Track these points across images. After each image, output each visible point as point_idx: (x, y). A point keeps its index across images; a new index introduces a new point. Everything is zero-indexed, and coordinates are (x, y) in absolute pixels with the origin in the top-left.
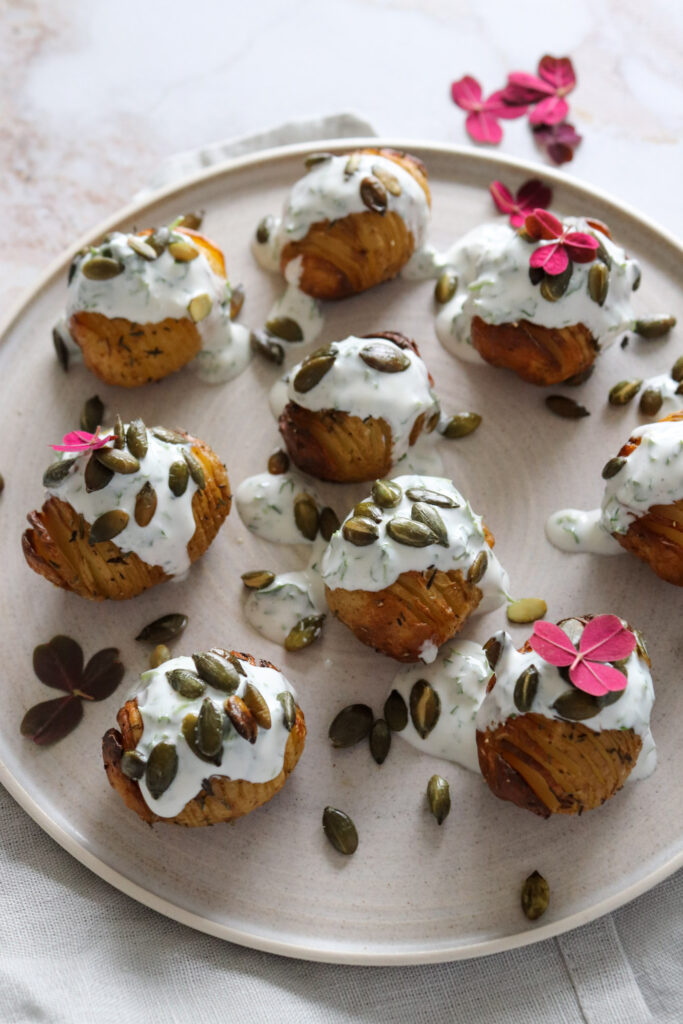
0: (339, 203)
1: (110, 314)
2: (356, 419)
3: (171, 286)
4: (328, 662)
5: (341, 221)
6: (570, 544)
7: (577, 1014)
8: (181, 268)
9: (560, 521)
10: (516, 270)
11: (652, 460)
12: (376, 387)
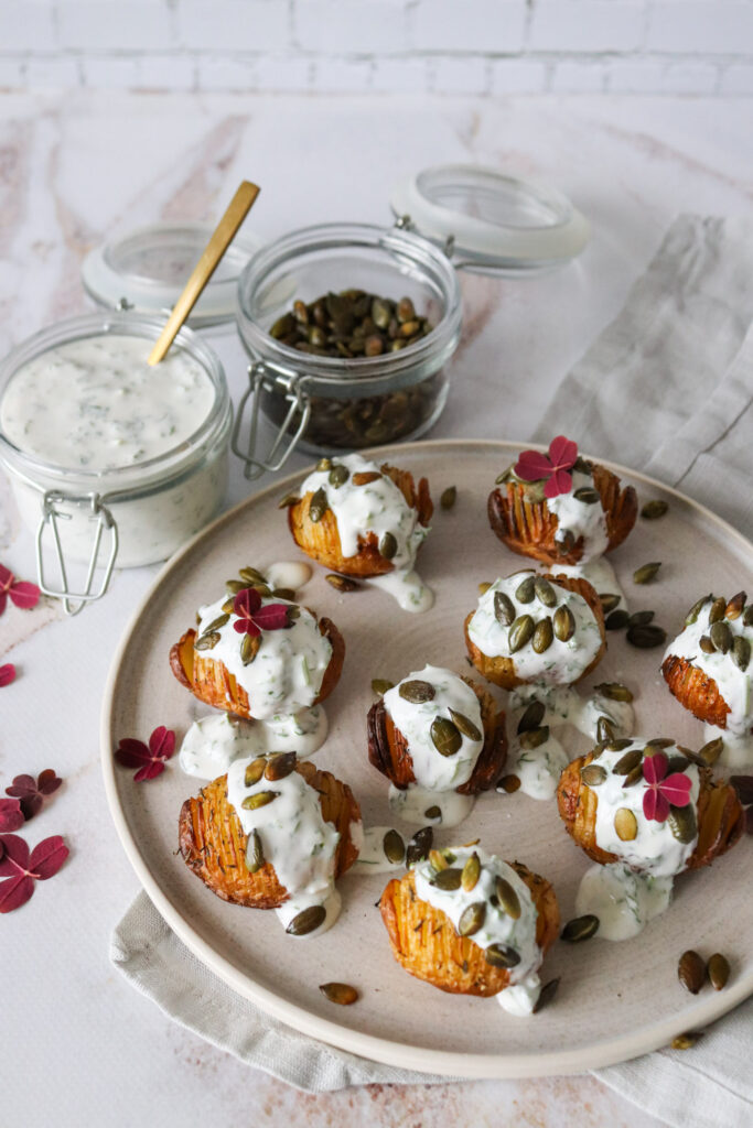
0: (303, 791)
5: (314, 786)
6: (428, 593)
9: (416, 602)
10: (289, 639)
11: (384, 510)
12: (445, 682)
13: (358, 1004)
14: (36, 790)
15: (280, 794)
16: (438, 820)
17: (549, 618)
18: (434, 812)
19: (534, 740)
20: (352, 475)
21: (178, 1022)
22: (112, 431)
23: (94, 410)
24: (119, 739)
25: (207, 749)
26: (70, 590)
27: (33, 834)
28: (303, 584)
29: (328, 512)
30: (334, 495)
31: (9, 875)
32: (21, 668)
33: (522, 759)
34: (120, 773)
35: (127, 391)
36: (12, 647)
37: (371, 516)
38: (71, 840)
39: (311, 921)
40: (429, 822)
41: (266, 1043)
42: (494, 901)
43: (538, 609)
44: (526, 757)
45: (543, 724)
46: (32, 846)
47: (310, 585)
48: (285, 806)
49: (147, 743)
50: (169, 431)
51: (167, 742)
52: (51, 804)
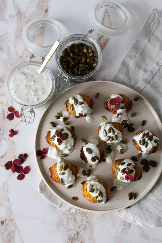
0: (69, 172)
1: (105, 190)
2: (99, 149)
3: (96, 185)
4: (125, 137)
5: (71, 170)
6: (92, 118)
7: (144, 89)
8: (94, 185)
9: (90, 121)
10: (67, 141)
11: (84, 110)
12: (94, 149)
13: (78, 200)
14: (23, 157)
15: (65, 173)
16: (92, 168)
17: (113, 136)
18: (91, 166)
19: (109, 153)
20: (78, 102)
21: (49, 201)
22: (32, 93)
23: (28, 87)
24: (37, 151)
25: (52, 154)
26: (26, 121)
27: (24, 165)
28: (69, 116)
29: (74, 109)
30: (75, 107)
31: (21, 173)
32: (18, 131)
33: (106, 157)
34: (38, 157)
35: (34, 81)
36: (16, 126)
37: (82, 111)
38: (30, 166)
39: (70, 187)
40: (90, 168)
41: (63, 205)
42: (99, 195)
43: (111, 134)
44: (107, 156)
45: (111, 148)
46: (24, 168)
47: (70, 116)
48: (66, 175)
49: (42, 151)
50: (43, 92)
51: (45, 151)
52: (26, 160)
